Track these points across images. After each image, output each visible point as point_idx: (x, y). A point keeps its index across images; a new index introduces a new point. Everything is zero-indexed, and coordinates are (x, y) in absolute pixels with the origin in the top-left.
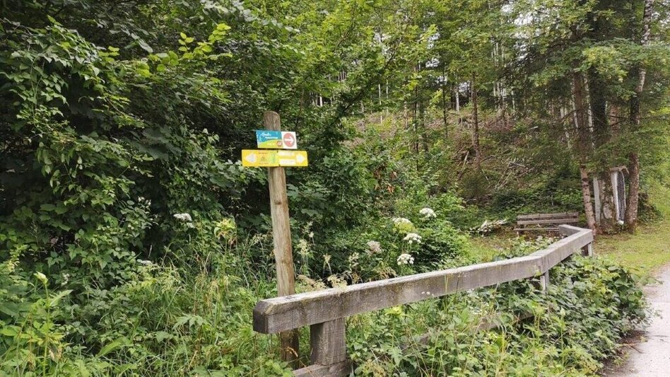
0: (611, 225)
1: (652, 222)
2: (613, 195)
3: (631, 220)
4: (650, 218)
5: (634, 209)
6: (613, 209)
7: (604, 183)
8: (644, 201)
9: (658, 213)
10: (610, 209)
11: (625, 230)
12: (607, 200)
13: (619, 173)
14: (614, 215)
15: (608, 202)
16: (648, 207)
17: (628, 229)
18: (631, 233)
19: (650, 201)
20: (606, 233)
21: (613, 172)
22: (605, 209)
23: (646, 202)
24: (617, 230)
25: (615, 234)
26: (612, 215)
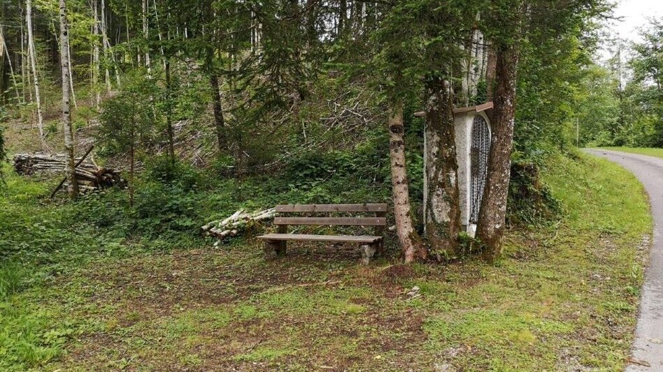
0: (447, 238)
1: (542, 223)
2: (456, 168)
3: (493, 227)
4: (537, 215)
5: (500, 204)
6: (454, 201)
7: (436, 138)
8: (530, 181)
9: (553, 206)
10: (446, 199)
11: (474, 252)
12: (440, 178)
13: (478, 118)
14: (456, 214)
15: (442, 185)
16: (535, 194)
17: (484, 249)
18: (489, 261)
19: (542, 182)
20: (432, 259)
21: (463, 115)
22: (435, 200)
23: (534, 183)
24: (458, 251)
25: (453, 261)
26: (450, 215)
